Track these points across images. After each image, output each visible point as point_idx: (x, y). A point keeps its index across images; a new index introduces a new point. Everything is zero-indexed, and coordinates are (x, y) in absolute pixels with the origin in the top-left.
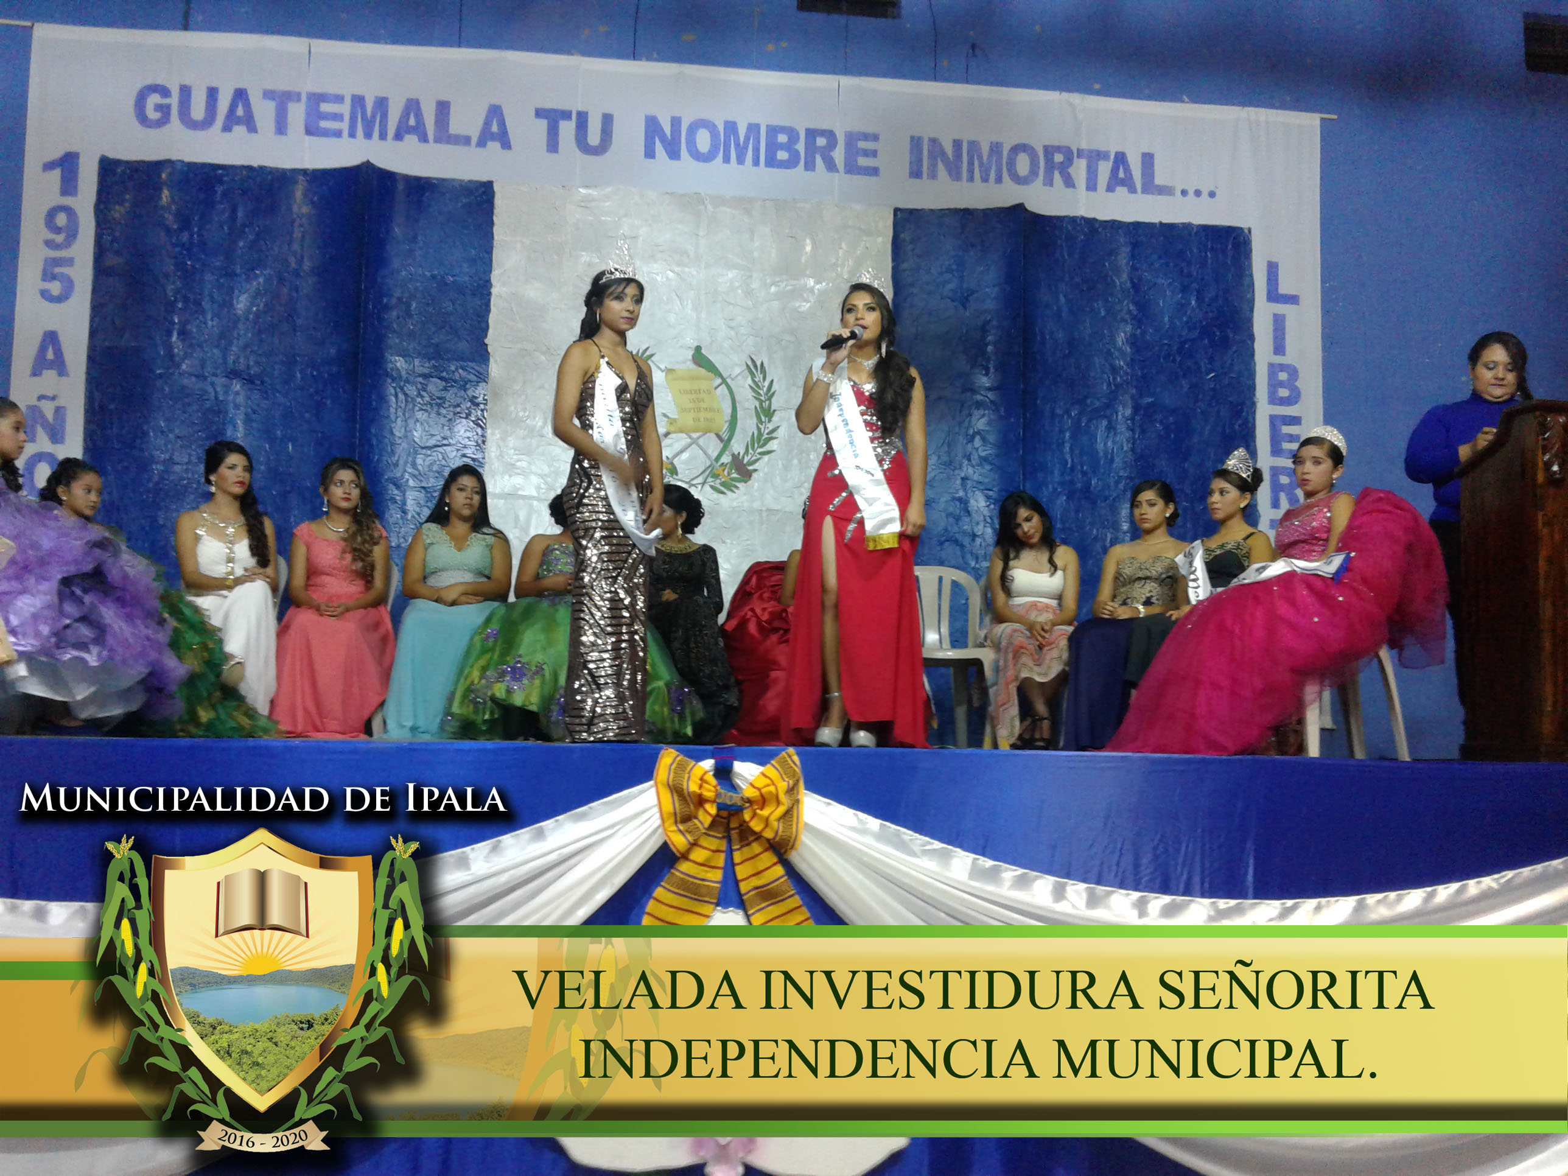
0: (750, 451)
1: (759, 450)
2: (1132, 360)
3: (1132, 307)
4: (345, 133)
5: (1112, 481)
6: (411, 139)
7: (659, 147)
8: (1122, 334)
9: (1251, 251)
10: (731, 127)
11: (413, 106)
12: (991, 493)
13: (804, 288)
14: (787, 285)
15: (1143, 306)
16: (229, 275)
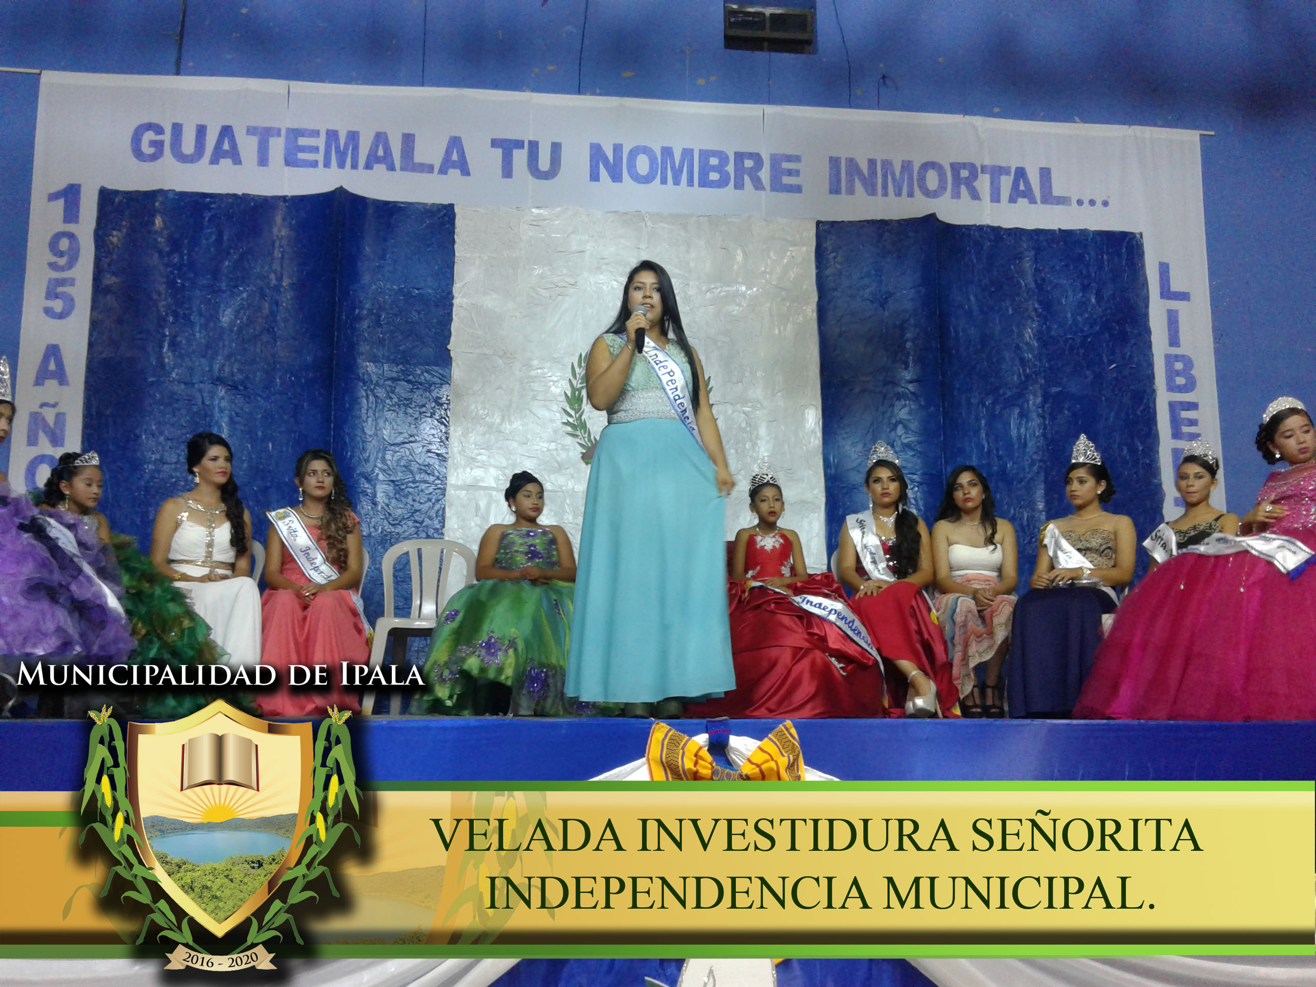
2: (1039, 353)
3: (1036, 306)
4: (321, 163)
5: (1026, 463)
6: (380, 168)
7: (603, 173)
8: (1029, 330)
9: (1143, 252)
10: (667, 152)
11: (381, 138)
13: (737, 294)
14: (721, 291)
15: (1047, 305)
16: (215, 291)
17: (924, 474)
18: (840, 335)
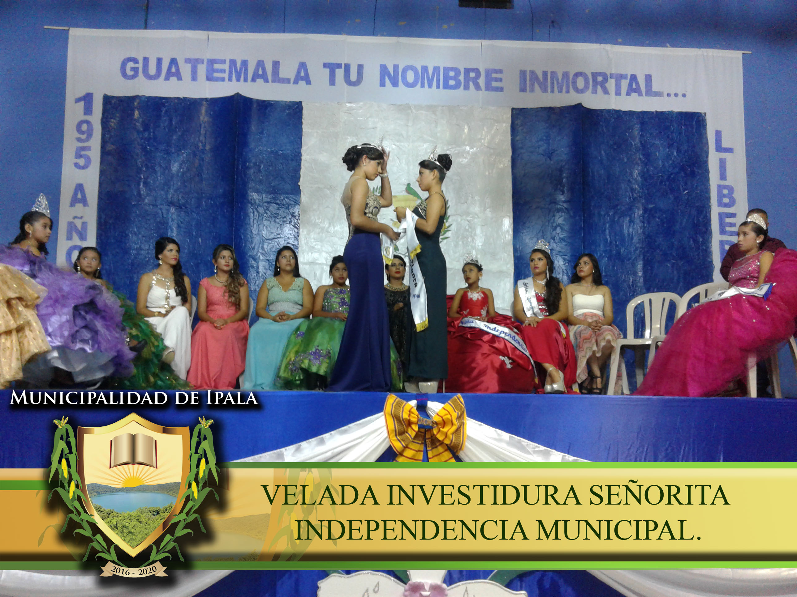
2: (642, 184)
3: (641, 157)
4: (227, 79)
5: (632, 249)
6: (260, 81)
7: (388, 82)
8: (637, 171)
9: (706, 125)
10: (425, 69)
11: (260, 64)
12: (565, 257)
13: (463, 152)
14: (454, 150)
15: (647, 156)
16: (168, 153)
18: (524, 175)
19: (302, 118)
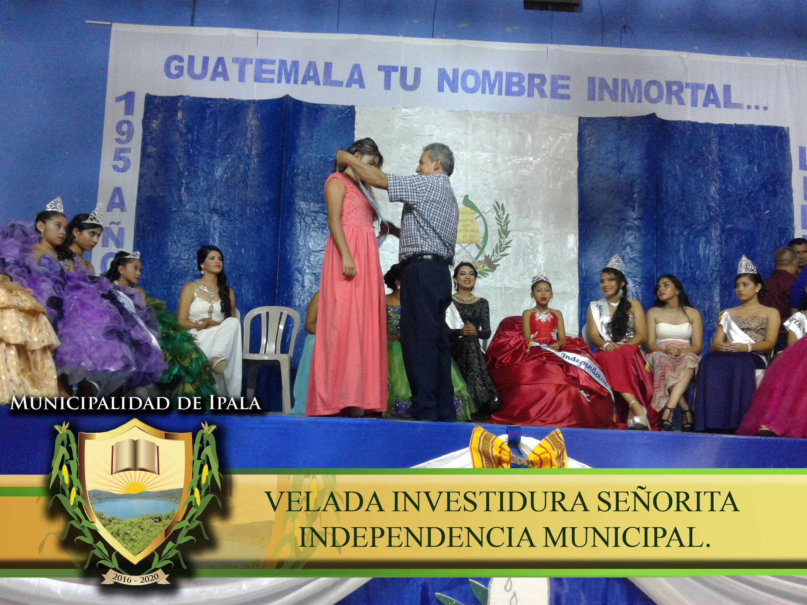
0: (495, 254)
1: (501, 254)
2: (720, 203)
3: (719, 172)
4: (276, 80)
5: (709, 272)
6: (311, 83)
7: (446, 87)
8: (714, 188)
9: (791, 140)
10: (486, 74)
11: (312, 65)
12: (636, 279)
13: (527, 162)
14: (517, 161)
15: (725, 172)
16: (213, 157)
17: (642, 277)
18: (592, 189)
19: (354, 123)
